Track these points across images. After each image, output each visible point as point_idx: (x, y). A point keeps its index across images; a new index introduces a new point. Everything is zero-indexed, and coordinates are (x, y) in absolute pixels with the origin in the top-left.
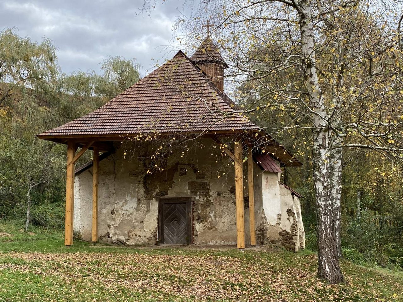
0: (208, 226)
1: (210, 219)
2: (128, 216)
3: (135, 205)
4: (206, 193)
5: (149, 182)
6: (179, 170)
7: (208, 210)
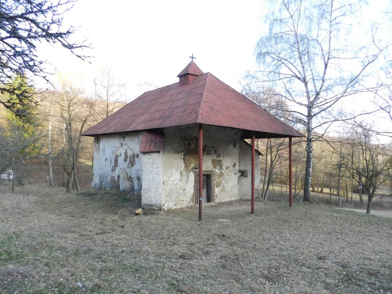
0: (222, 189)
1: (222, 185)
2: (174, 186)
3: (179, 177)
4: (221, 168)
5: (187, 159)
6: (206, 150)
7: (221, 178)
